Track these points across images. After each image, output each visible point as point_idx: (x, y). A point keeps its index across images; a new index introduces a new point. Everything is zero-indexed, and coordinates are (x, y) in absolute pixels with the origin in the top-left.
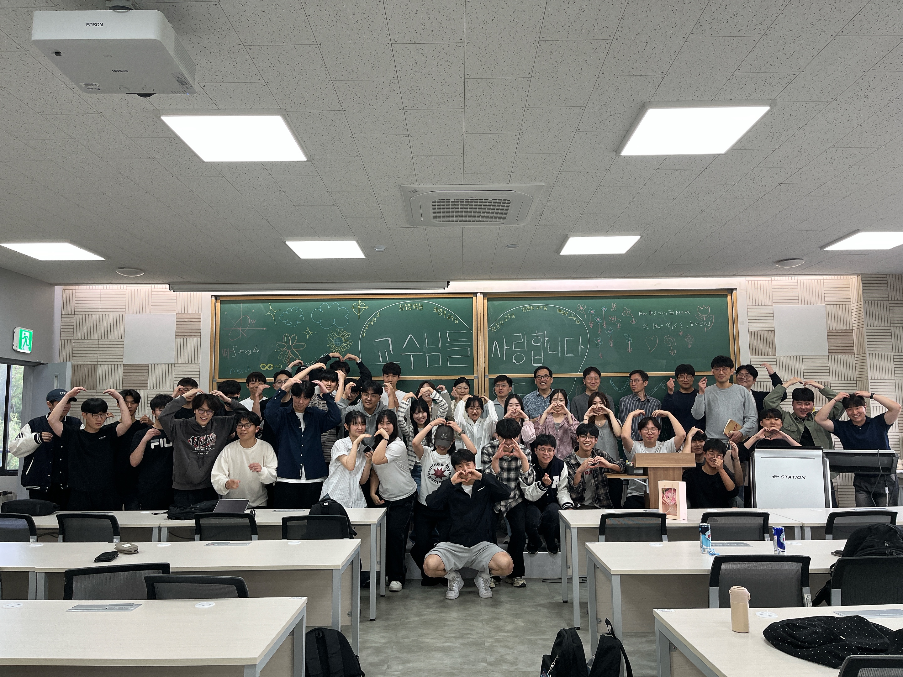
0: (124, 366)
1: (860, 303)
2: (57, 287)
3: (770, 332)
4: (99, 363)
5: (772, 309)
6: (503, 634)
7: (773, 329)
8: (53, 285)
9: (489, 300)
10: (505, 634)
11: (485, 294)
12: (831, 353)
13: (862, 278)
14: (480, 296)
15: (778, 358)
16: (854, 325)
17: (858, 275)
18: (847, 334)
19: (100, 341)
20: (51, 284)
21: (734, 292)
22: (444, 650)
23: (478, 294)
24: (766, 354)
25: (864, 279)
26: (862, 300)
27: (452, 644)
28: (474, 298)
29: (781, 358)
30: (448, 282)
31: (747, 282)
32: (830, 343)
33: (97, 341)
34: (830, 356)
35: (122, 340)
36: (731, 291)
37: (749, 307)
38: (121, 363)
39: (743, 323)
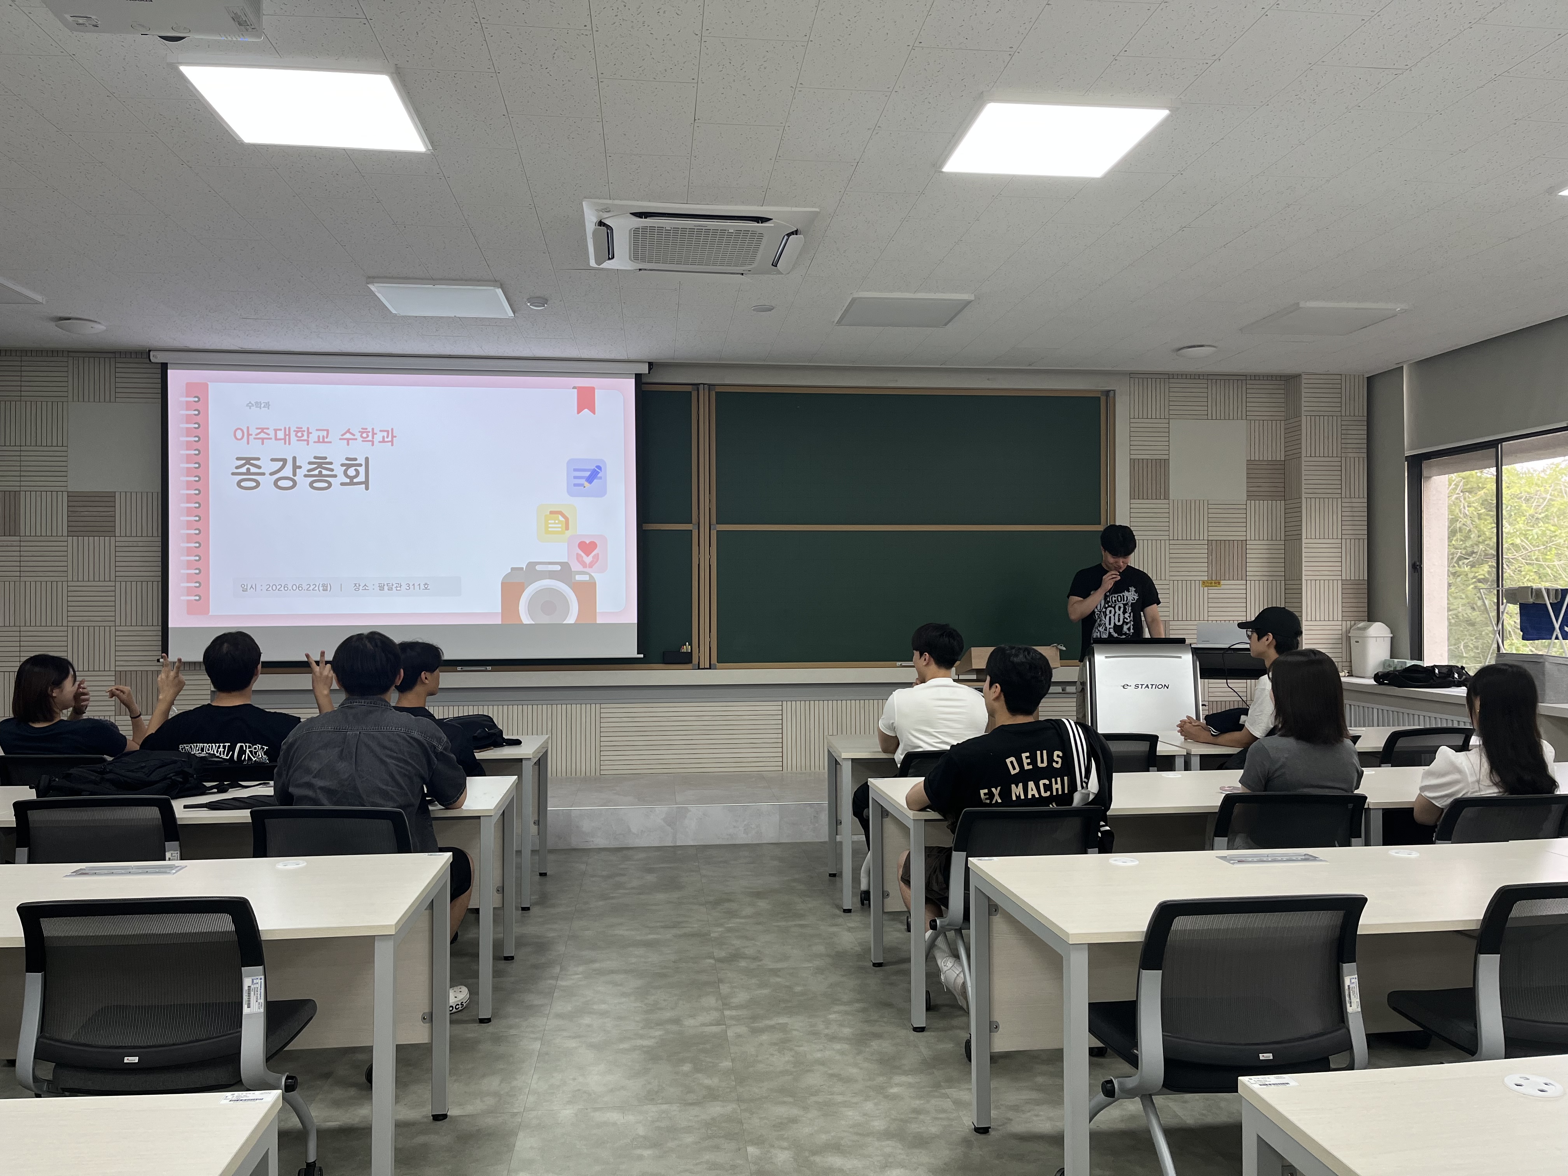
0: (70, 495)
3: (1163, 462)
4: (23, 488)
5: (1167, 425)
6: (738, 920)
7: (1166, 457)
9: (718, 397)
10: (743, 921)
11: (711, 387)
12: (1251, 496)
14: (704, 389)
15: (1171, 503)
16: (1287, 453)
18: (1276, 466)
19: (23, 449)
21: (1112, 395)
22: (649, 944)
23: (701, 386)
24: (1154, 496)
27: (659, 936)
28: (694, 392)
29: (1176, 502)
30: (651, 364)
32: (1250, 480)
33: (18, 448)
34: (1248, 502)
35: (65, 449)
36: (1107, 393)
37: (1133, 419)
38: (63, 489)
39: (1121, 446)
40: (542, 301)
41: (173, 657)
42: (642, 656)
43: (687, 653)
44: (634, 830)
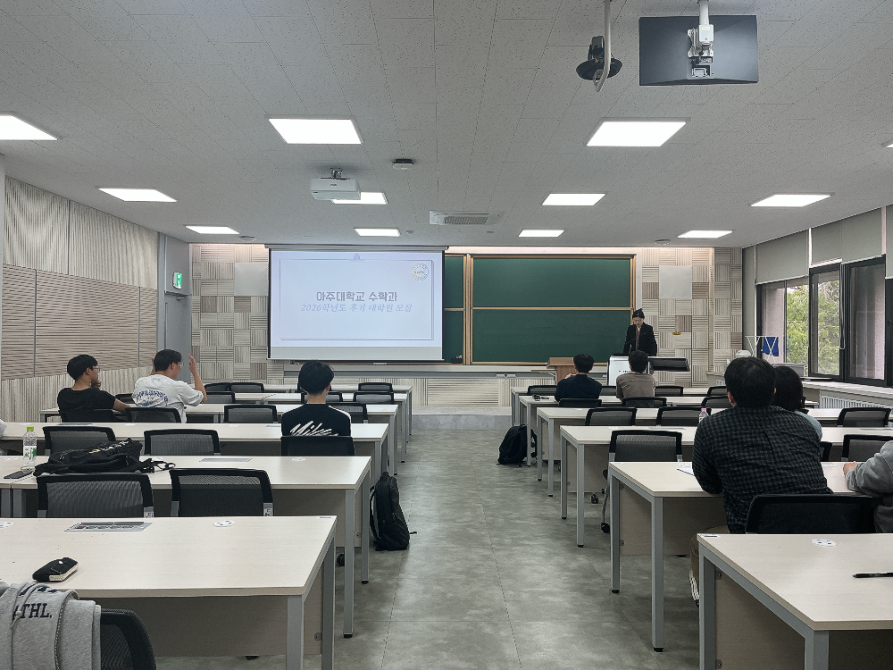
0: (235, 297)
1: (713, 266)
2: (191, 245)
3: (656, 284)
4: (218, 295)
5: (658, 269)
7: (658, 282)
8: (188, 243)
9: (474, 259)
11: (472, 255)
12: (694, 297)
13: (715, 250)
14: (469, 256)
15: (660, 300)
16: (709, 280)
17: (713, 247)
18: (705, 286)
19: (218, 280)
20: (187, 243)
21: (635, 256)
23: (468, 255)
24: (653, 298)
26: (715, 264)
28: (465, 258)
29: (662, 300)
30: (448, 247)
31: (643, 250)
32: (693, 291)
34: (693, 300)
35: (234, 280)
36: (632, 256)
37: (643, 267)
38: (233, 295)
39: (639, 277)
40: (410, 232)
41: (271, 358)
42: (443, 360)
43: (460, 359)
44: (441, 423)
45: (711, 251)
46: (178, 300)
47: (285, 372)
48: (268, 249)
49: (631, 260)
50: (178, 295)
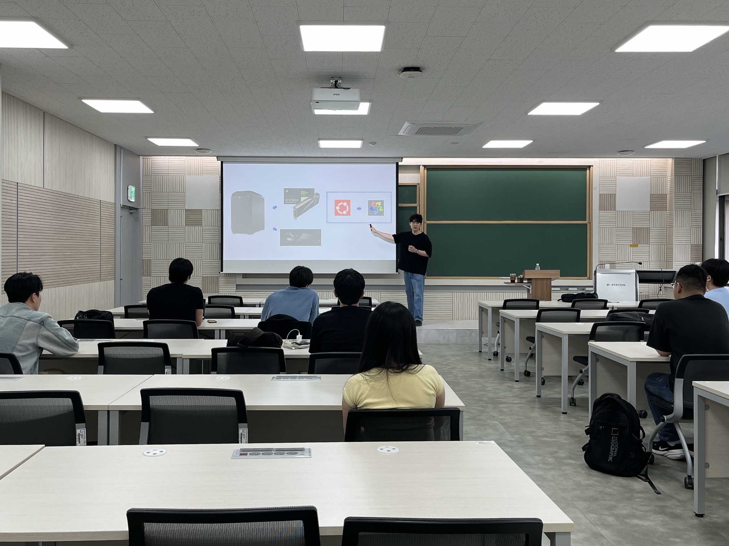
0: (186, 210)
1: (672, 177)
2: (141, 157)
3: (613, 195)
4: (169, 208)
5: (615, 180)
7: (615, 193)
9: (428, 170)
11: (425, 166)
12: (652, 209)
14: (422, 168)
15: (617, 212)
16: (668, 191)
17: (673, 158)
18: (663, 197)
19: (169, 193)
20: (137, 154)
21: (591, 167)
23: (421, 166)
24: (609, 210)
25: (676, 161)
26: (674, 175)
29: (619, 212)
30: (402, 158)
31: (600, 161)
32: (651, 202)
33: (167, 193)
34: (651, 211)
35: (184, 193)
37: (600, 178)
38: (184, 208)
39: (596, 188)
40: (375, 143)
41: (224, 272)
42: (397, 273)
45: (670, 162)
46: (131, 213)
47: (236, 285)
48: (220, 162)
49: (588, 171)
50: (131, 208)
